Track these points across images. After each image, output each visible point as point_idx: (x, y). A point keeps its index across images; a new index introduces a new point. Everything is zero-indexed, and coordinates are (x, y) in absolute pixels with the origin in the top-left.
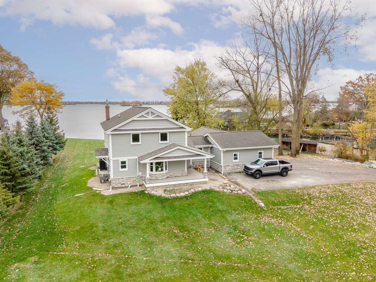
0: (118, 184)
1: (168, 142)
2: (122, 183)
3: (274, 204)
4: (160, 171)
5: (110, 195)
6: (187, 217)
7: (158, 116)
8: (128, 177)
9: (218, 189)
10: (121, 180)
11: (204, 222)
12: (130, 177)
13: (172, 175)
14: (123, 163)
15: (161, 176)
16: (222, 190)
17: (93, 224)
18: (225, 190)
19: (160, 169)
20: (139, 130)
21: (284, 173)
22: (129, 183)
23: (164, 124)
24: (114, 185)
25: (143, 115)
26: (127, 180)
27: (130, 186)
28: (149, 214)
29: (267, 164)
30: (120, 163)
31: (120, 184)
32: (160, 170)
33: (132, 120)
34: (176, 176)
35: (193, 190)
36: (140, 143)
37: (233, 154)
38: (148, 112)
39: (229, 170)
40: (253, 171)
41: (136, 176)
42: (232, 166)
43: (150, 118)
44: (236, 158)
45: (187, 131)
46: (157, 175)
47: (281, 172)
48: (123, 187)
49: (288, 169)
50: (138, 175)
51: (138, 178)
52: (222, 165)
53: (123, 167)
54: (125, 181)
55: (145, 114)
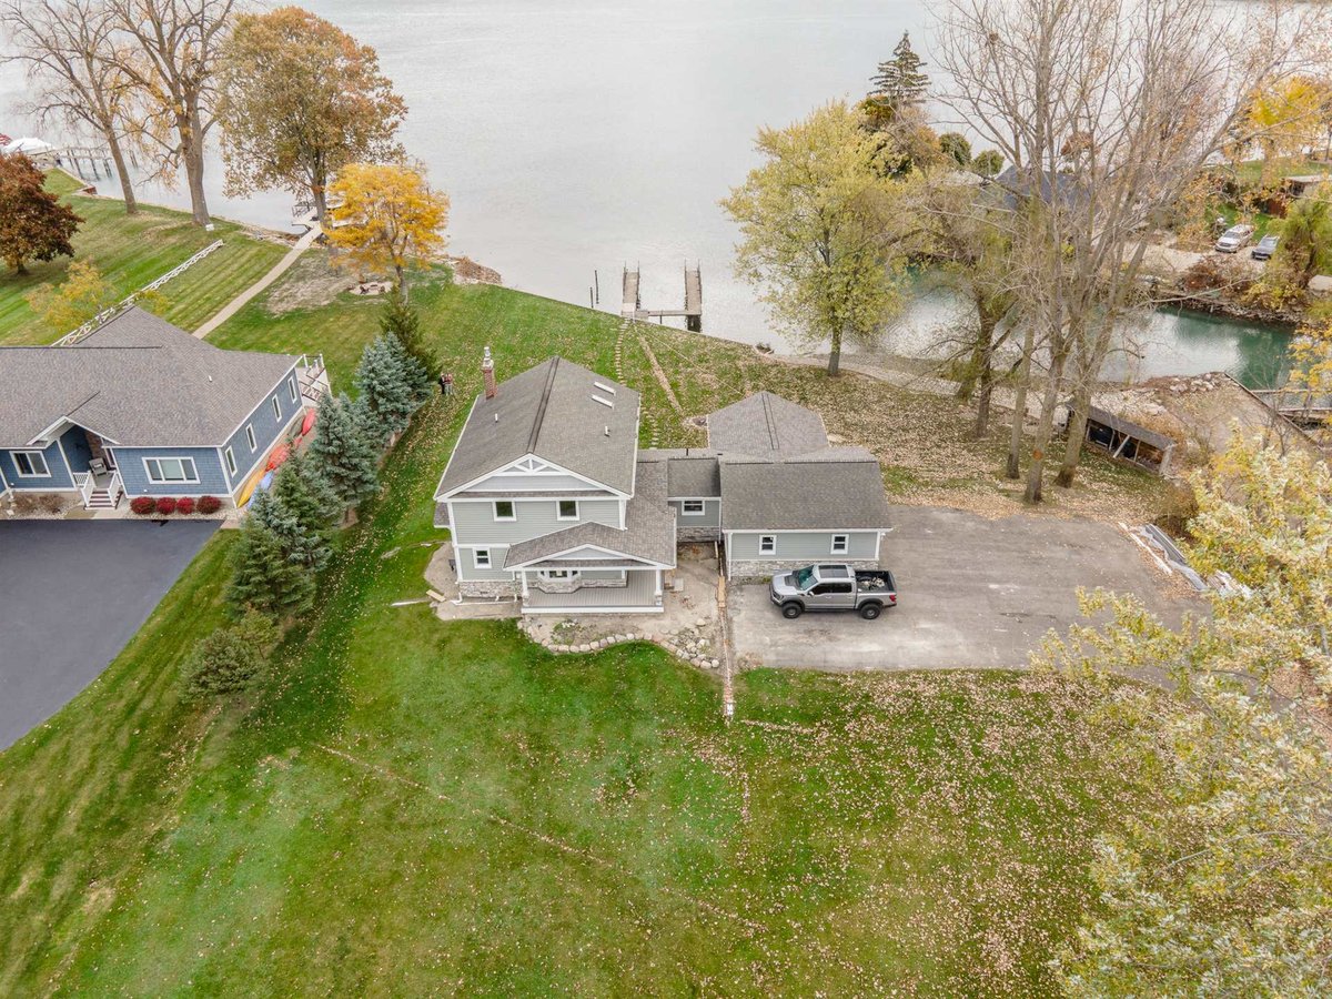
0: (475, 591)
1: (577, 518)
3: (757, 714)
4: (559, 577)
5: (449, 621)
6: (559, 715)
7: (549, 469)
9: (665, 645)
10: (478, 585)
11: (585, 732)
12: (496, 581)
13: (590, 582)
14: (482, 553)
15: (561, 587)
16: (673, 648)
17: (393, 697)
18: (680, 652)
20: (509, 495)
21: (870, 612)
22: (496, 592)
23: (566, 485)
24: (465, 592)
27: (498, 597)
28: (495, 694)
29: (820, 589)
30: (475, 554)
31: (478, 593)
33: (493, 476)
34: (600, 586)
35: (611, 640)
36: (514, 519)
37: (761, 537)
38: (527, 461)
39: (748, 571)
40: (780, 601)
41: (509, 581)
42: (756, 564)
43: (532, 472)
44: (767, 547)
45: (623, 501)
46: (553, 585)
47: (859, 608)
48: (485, 598)
49: (882, 603)
50: (514, 580)
51: (514, 583)
52: (729, 560)
53: (483, 561)
54: (488, 587)
55: (520, 465)
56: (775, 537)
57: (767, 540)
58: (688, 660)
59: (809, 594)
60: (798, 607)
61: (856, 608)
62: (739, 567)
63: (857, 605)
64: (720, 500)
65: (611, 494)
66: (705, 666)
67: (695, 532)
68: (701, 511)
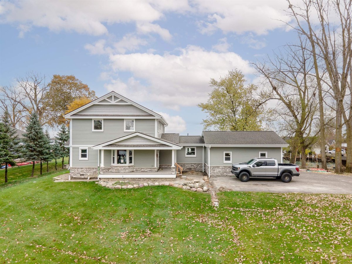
0: (77, 174)
1: (134, 131)
2: (81, 173)
4: (122, 163)
7: (122, 101)
8: (88, 167)
10: (80, 170)
12: (89, 167)
13: (138, 169)
14: (84, 151)
15: (123, 169)
16: (181, 186)
19: (122, 161)
20: (101, 116)
21: (286, 178)
22: (89, 174)
23: (129, 111)
24: (72, 174)
25: (105, 99)
26: (86, 170)
27: (89, 177)
29: (260, 164)
30: (80, 151)
31: (79, 175)
33: (93, 104)
34: (143, 171)
35: (146, 185)
36: (102, 130)
37: (225, 153)
38: (111, 97)
39: (219, 173)
40: (238, 171)
41: (96, 167)
42: (222, 168)
43: (113, 102)
44: (228, 159)
45: (157, 120)
46: (118, 168)
47: (281, 175)
48: (82, 178)
49: (292, 172)
50: (99, 166)
51: (99, 169)
52: (209, 165)
53: (84, 156)
54: (85, 171)
55: (107, 98)
56: (231, 153)
57: (227, 155)
58: (189, 189)
59: (253, 166)
60: (248, 174)
61: (279, 175)
62: (214, 171)
63: (279, 173)
64: (203, 145)
65: (151, 115)
66: (199, 190)
67: (191, 166)
68: (194, 154)
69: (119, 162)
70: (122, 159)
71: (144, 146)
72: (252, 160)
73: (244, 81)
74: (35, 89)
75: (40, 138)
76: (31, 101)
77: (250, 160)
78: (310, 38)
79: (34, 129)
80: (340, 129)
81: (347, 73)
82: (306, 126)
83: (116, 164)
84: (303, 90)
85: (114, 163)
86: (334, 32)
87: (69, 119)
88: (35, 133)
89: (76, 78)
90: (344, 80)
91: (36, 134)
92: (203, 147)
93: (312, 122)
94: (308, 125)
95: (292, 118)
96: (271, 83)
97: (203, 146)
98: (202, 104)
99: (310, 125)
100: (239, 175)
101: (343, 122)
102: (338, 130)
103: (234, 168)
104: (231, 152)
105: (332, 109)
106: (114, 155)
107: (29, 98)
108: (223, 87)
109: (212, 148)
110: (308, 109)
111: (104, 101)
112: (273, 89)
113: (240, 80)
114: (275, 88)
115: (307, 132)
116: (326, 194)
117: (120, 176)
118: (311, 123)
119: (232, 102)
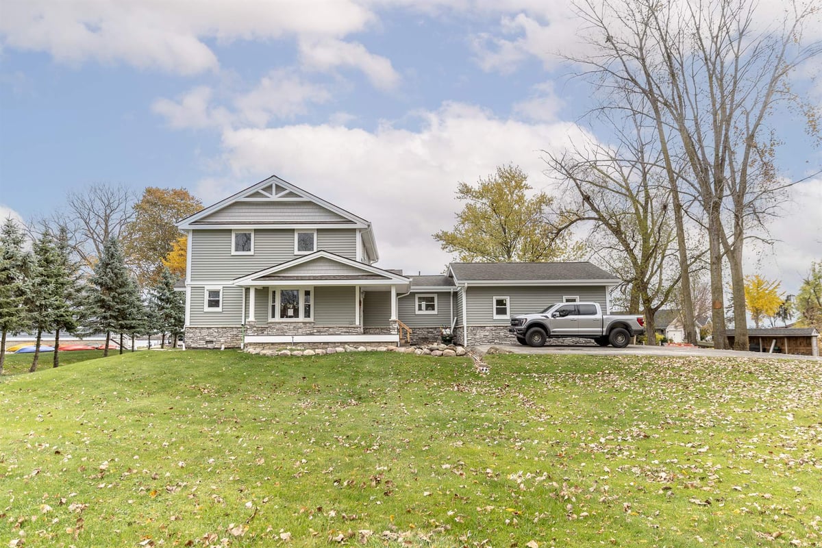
0: (200, 339)
2: (208, 339)
4: (291, 317)
7: (291, 194)
8: (222, 326)
10: (205, 332)
12: (224, 326)
14: (215, 294)
15: (292, 327)
19: (290, 312)
20: (250, 223)
22: (222, 340)
23: (306, 214)
24: (189, 342)
25: (257, 192)
26: (218, 332)
27: (223, 347)
29: (563, 313)
31: (203, 342)
32: (292, 314)
33: (234, 201)
34: (332, 333)
36: (252, 253)
37: (495, 299)
38: (271, 186)
39: (484, 339)
40: (523, 327)
41: (238, 326)
42: (492, 330)
43: (274, 197)
44: (501, 311)
45: (360, 230)
46: (282, 325)
47: (608, 334)
48: (210, 349)
49: (630, 327)
50: (243, 323)
51: (243, 329)
52: (465, 324)
53: (214, 303)
54: (215, 334)
55: (263, 190)
56: (507, 299)
57: (500, 302)
58: (428, 354)
59: (553, 316)
60: (543, 331)
61: (604, 334)
62: (475, 335)
63: (605, 329)
64: (451, 289)
65: (350, 222)
66: (449, 352)
67: (428, 333)
68: (433, 309)
69: (284, 314)
70: (289, 308)
71: (335, 278)
72: (551, 306)
73: (527, 188)
74: (106, 221)
75: (121, 286)
76: (96, 245)
77: (546, 307)
78: (649, 93)
79: (111, 268)
80: (718, 264)
81: (723, 156)
82: (652, 271)
83: (278, 319)
84: (643, 203)
85: (273, 316)
86: (693, 77)
87: (187, 231)
88: (112, 274)
89: (191, 194)
90: (718, 169)
91: (115, 278)
92: (452, 294)
93: (664, 262)
94: (655, 267)
95: (625, 254)
96: (579, 188)
97: (452, 291)
98: (445, 234)
99: (660, 266)
100: (524, 334)
101: (722, 250)
102: (714, 267)
103: (515, 322)
104: (509, 297)
105: (702, 225)
106: (274, 301)
107: (92, 240)
108: (484, 200)
109: (470, 290)
110: (655, 237)
111: (257, 194)
112: (584, 199)
113: (519, 186)
114: (587, 198)
115: (655, 280)
116: (699, 357)
117: (288, 339)
118: (661, 262)
119: (504, 230)
